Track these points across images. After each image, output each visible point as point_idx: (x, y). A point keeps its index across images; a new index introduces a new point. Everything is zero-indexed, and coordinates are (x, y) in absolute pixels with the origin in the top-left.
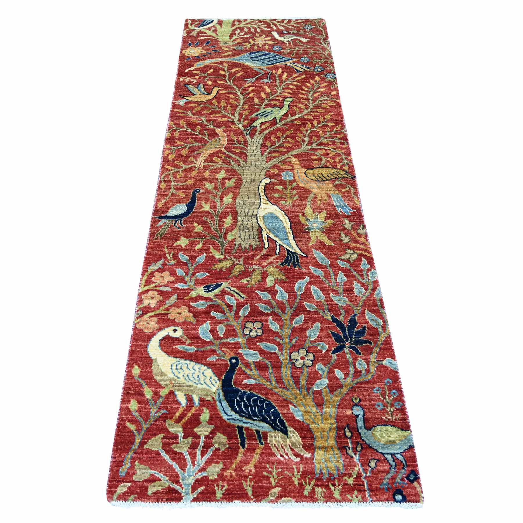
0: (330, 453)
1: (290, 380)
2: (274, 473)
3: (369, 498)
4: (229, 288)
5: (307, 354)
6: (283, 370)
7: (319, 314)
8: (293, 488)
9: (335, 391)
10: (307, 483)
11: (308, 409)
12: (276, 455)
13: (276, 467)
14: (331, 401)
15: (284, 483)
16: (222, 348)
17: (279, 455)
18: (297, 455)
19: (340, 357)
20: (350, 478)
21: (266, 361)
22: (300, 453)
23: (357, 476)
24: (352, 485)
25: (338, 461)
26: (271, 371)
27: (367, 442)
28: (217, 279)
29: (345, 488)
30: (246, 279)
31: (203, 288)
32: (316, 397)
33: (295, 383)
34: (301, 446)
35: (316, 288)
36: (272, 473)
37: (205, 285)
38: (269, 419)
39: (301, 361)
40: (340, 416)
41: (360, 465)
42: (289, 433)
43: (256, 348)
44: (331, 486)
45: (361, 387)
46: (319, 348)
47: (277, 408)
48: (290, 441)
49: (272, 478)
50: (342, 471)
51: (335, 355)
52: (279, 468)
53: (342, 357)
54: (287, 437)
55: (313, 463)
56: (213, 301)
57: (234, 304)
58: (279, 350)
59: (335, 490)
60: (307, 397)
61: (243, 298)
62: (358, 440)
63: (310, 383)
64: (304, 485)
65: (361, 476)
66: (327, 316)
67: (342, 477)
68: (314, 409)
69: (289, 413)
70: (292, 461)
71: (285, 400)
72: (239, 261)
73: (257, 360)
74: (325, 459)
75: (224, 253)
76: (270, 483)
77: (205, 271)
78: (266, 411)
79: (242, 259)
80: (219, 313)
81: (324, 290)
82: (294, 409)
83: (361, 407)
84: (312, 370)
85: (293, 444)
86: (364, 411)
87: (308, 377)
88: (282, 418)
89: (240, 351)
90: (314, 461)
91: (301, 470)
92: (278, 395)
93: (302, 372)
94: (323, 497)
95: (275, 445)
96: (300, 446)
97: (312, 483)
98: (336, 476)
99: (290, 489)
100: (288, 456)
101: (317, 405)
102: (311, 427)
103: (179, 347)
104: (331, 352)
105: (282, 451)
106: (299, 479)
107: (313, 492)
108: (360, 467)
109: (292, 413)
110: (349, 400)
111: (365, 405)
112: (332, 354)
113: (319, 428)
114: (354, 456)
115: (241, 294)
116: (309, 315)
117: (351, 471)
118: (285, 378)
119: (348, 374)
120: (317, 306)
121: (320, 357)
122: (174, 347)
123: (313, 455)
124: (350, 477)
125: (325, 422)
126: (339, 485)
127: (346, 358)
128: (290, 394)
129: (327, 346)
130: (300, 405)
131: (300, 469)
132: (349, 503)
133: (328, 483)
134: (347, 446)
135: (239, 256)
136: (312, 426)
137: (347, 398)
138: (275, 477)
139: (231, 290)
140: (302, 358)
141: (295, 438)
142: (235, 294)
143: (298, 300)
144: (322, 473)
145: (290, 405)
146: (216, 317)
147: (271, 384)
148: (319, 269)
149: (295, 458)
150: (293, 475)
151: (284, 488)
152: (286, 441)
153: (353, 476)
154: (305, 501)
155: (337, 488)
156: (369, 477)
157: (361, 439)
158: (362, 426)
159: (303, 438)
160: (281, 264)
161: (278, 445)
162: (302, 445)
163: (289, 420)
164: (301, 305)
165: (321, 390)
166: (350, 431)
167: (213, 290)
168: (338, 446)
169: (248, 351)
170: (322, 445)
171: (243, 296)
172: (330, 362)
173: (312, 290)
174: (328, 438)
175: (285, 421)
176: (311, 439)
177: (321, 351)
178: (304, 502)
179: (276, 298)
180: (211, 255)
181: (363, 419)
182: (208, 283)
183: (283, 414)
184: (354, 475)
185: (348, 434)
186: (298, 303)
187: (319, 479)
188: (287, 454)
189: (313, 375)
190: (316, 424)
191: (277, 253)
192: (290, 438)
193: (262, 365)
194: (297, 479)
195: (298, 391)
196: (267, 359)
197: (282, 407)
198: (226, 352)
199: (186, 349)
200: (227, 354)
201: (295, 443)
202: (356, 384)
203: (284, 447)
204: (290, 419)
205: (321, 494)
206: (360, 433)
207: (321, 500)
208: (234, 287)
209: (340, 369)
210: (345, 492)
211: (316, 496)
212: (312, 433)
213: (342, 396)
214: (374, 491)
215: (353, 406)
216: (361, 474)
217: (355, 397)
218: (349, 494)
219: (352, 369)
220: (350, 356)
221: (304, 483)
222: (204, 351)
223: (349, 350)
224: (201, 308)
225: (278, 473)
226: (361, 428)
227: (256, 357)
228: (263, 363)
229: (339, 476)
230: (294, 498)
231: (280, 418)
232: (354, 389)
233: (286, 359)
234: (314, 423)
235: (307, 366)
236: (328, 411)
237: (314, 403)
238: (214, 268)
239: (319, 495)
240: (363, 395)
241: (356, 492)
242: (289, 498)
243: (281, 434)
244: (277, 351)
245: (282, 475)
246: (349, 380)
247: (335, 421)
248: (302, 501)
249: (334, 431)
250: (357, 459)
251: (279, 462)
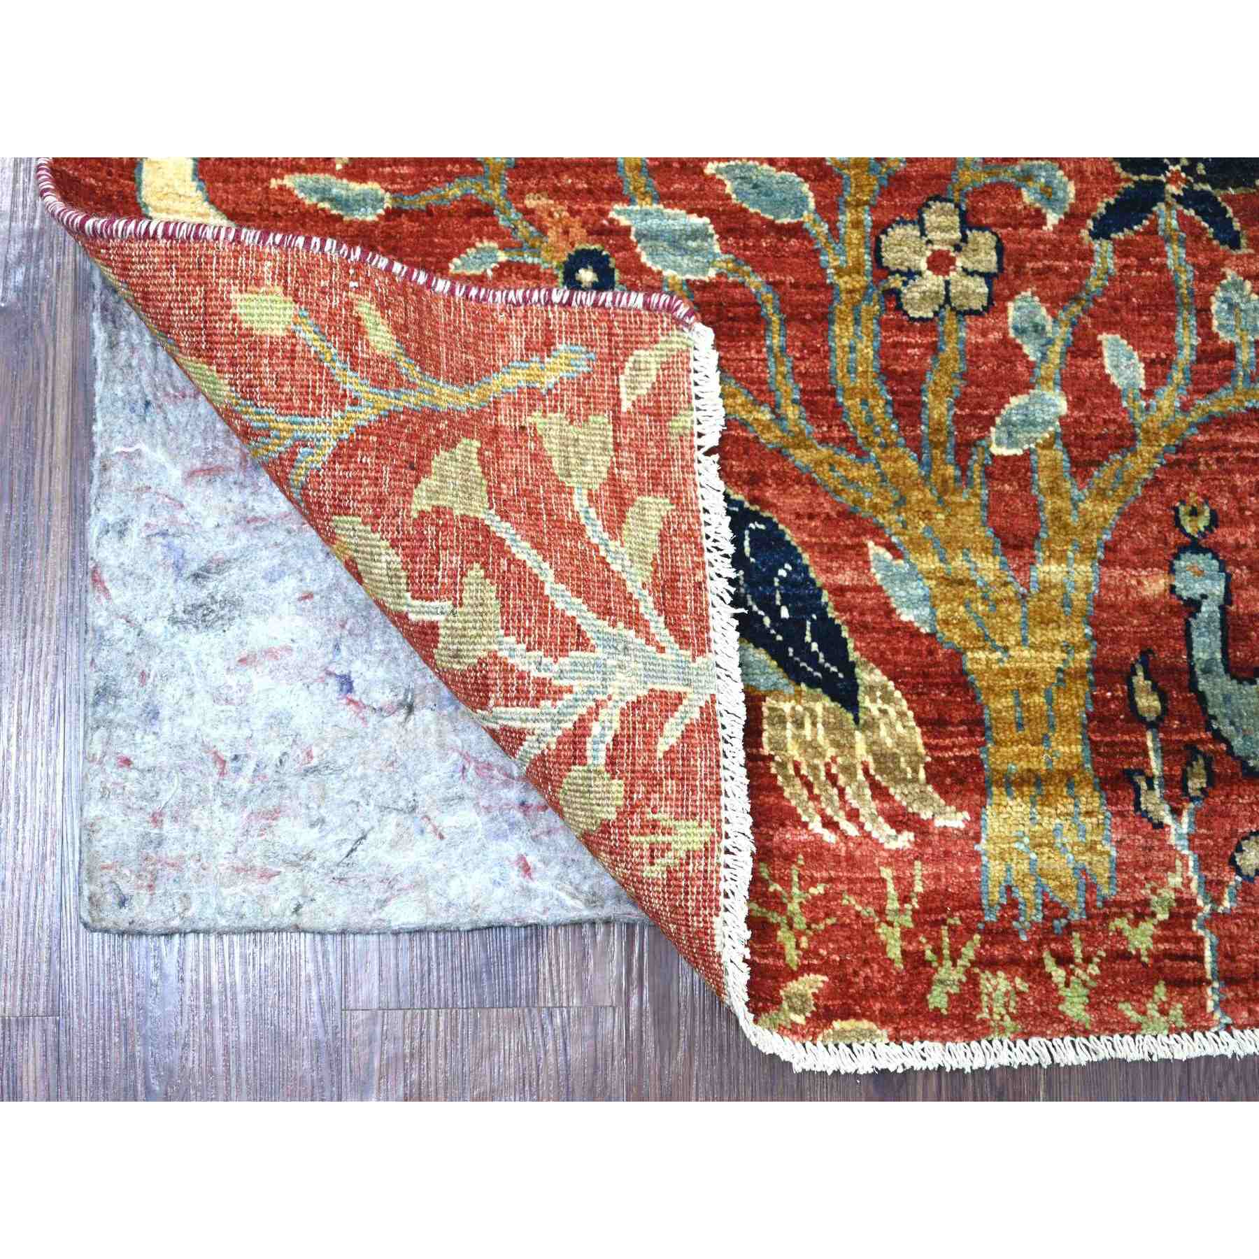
0: (1061, 809)
1: (874, 392)
2: (793, 907)
3: (1217, 1015)
5: (964, 239)
6: (842, 334)
8: (878, 978)
9: (1098, 464)
10: (946, 952)
11: (959, 563)
12: (804, 818)
13: (800, 877)
14: (1073, 520)
15: (838, 951)
16: (522, 194)
17: (818, 818)
18: (900, 820)
19: (1132, 261)
20: (1143, 925)
21: (755, 282)
22: (914, 808)
23: (1172, 915)
24: (1145, 959)
25: (1091, 847)
26: (776, 341)
27: (1237, 742)
29: (1116, 974)
32: (1001, 495)
33: (896, 415)
34: (922, 775)
36: (784, 906)
38: (767, 621)
39: (932, 282)
40: (1112, 606)
41: (1191, 864)
42: (865, 701)
43: (701, 195)
44: (1050, 966)
45: (1224, 446)
46: (1028, 197)
47: (806, 558)
48: (871, 745)
49: (785, 928)
50: (1105, 891)
51: (1107, 246)
52: (813, 882)
53: (1144, 263)
54: (856, 720)
55: (976, 856)
58: (819, 209)
59: (1067, 984)
60: (957, 499)
62: (1195, 736)
63: (972, 416)
64: (929, 964)
65: (1191, 916)
67: (1106, 918)
68: (988, 567)
69: (868, 589)
70: (878, 845)
71: (846, 514)
73: (704, 272)
74: (1032, 837)
76: (781, 955)
78: (755, 577)
82: (888, 567)
83: (1215, 557)
84: (984, 333)
85: (884, 759)
86: (1228, 577)
87: (963, 375)
88: (832, 614)
89: (619, 214)
90: (981, 847)
91: (919, 888)
92: (813, 483)
93: (934, 349)
94: (1013, 1018)
95: (797, 767)
96: (915, 771)
97: (969, 952)
98: (1075, 917)
99: (867, 978)
100: (861, 827)
101: (1005, 545)
102: (968, 666)
103: (302, 187)
104: (1090, 223)
105: (830, 800)
106: (907, 935)
107: (969, 995)
108: (1190, 874)
109: (879, 589)
110: (1159, 521)
111: (1239, 547)
112: (1095, 235)
113: (1006, 673)
114: (1168, 820)
117: (1145, 892)
118: (848, 384)
119: (1167, 363)
121: (1034, 257)
122: (274, 183)
123: (977, 817)
124: (1139, 918)
125: (1038, 636)
126: (1087, 960)
127: (1162, 268)
128: (872, 479)
129: (1072, 189)
130: (918, 545)
131: (911, 885)
132: (1128, 1038)
133: (1040, 952)
134: (1141, 773)
136: (977, 659)
137: (1151, 508)
138: (800, 922)
140: (940, 263)
141: (891, 725)
144: (1014, 904)
145: (871, 544)
147: (779, 418)
149: (893, 832)
150: (881, 912)
151: (841, 980)
152: (852, 747)
153: (1153, 915)
154: (932, 1039)
155: (1079, 971)
156: (1225, 917)
157: (1208, 727)
158: (1213, 659)
159: (931, 724)
161: (814, 768)
162: (927, 767)
163: (865, 626)
165: (1028, 453)
166: (1155, 688)
168: (1096, 770)
169: (660, 215)
170: (1024, 764)
172: (1082, 287)
174: (1052, 727)
175: (845, 634)
176: (971, 733)
177: (1038, 219)
178: (927, 1043)
181: (1223, 621)
183: (839, 591)
184: (1158, 909)
185: (1148, 703)
187: (999, 934)
188: (853, 815)
189: (993, 363)
190: (994, 649)
192: (871, 725)
193: (734, 304)
194: (897, 932)
195: (911, 463)
196: (759, 268)
197: (833, 552)
198: (548, 222)
199: (335, 201)
200: (552, 235)
201: (895, 756)
202: (1203, 427)
203: (842, 780)
204: (869, 618)
205: (1006, 1006)
206: (1201, 697)
207: (1003, 1030)
209: (1129, 334)
210: (1114, 992)
211: (985, 1014)
212: (974, 698)
213: (1130, 499)
214: (1245, 980)
215: (1182, 549)
216: (1192, 902)
217: (1193, 499)
218: (1127, 1000)
219: (1187, 338)
220: (1182, 253)
221: (929, 954)
222: (429, 212)
223: (1181, 216)
225: (811, 907)
226: (1207, 671)
227: (697, 251)
228: (737, 294)
229: (1090, 917)
230: (883, 1024)
231: (822, 611)
232: (1189, 457)
233: (857, 269)
234: (984, 640)
235: (962, 313)
236: (1055, 579)
237: (990, 533)
239: (998, 1009)
240: (1233, 489)
241: (1161, 991)
242: (865, 1024)
243: (827, 702)
244: (807, 217)
245: (827, 915)
246: (1168, 399)
247: (1088, 631)
248: (922, 1038)
249: (1081, 688)
250: (1180, 836)
251: (817, 852)
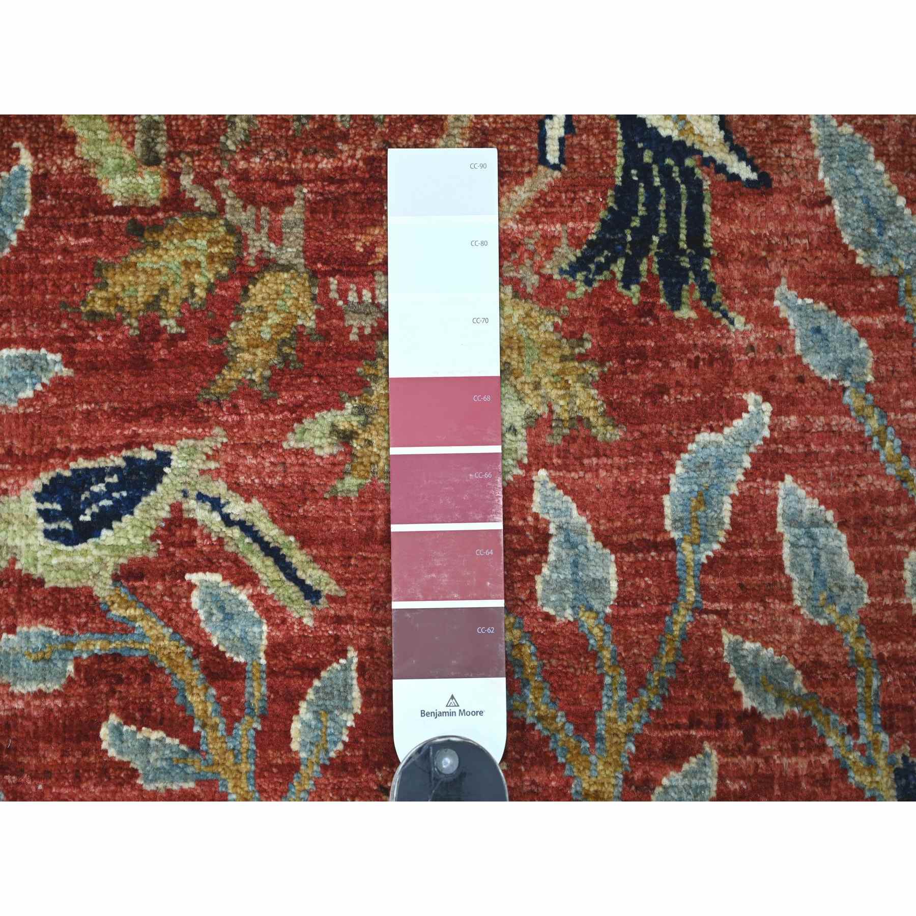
4: (216, 504)
7: (822, 748)
28: (125, 416)
30: (327, 417)
31: (33, 506)
35: (811, 505)
37: (45, 478)
56: (110, 628)
57: (252, 650)
61: (311, 594)
66: (871, 765)
72: (276, 236)
75: (162, 149)
77: (35, 332)
79: (293, 214)
80: (156, 735)
81: (865, 520)
115: (297, 557)
116: (754, 752)
120: (808, 675)
135: (271, 177)
139: (227, 521)
142: (258, 562)
143: (682, 618)
146: (137, 764)
148: (843, 312)
160: (574, 268)
164: (701, 657)
167: (105, 519)
171: (313, 575)
173: (780, 528)
179: (532, 596)
180: (67, 164)
182: (66, 454)
186: (686, 638)
191: (553, 156)
208: (247, 494)
224: (33, 687)
238: (98, 302)
